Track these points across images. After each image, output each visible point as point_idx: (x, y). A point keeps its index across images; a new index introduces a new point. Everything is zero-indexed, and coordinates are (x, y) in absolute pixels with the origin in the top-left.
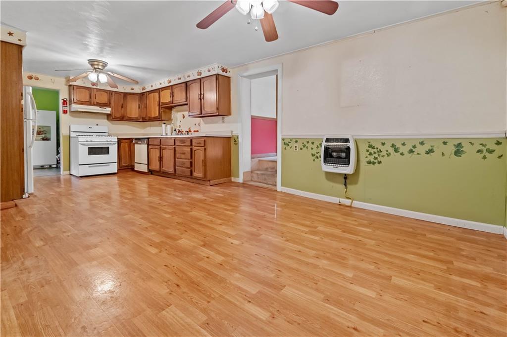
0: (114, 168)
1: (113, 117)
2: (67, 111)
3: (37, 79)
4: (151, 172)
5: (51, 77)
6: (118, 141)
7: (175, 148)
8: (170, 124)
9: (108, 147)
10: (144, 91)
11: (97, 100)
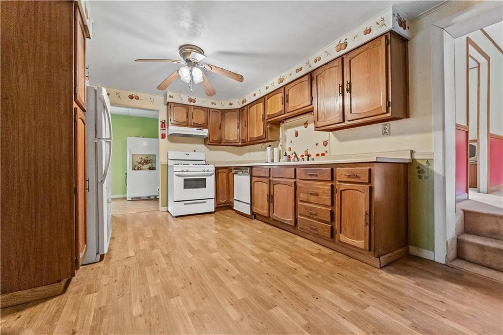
0: (210, 206)
1: (211, 141)
2: (165, 134)
3: (137, 98)
4: (254, 216)
5: (150, 96)
6: (215, 171)
7: (295, 182)
8: (277, 147)
9: (205, 179)
10: (245, 104)
11: (195, 121)
